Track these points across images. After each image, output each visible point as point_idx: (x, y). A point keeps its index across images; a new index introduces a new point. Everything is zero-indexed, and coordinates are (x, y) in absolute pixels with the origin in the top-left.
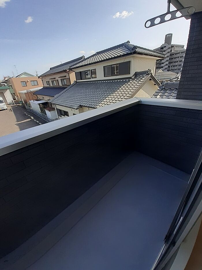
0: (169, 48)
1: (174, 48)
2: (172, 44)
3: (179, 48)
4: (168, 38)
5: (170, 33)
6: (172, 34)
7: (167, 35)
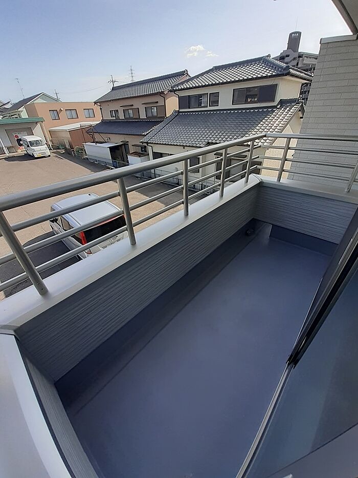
0: (294, 59)
1: (303, 60)
2: (299, 51)
3: (311, 59)
4: (294, 40)
5: (297, 31)
6: (300, 33)
7: (293, 33)
